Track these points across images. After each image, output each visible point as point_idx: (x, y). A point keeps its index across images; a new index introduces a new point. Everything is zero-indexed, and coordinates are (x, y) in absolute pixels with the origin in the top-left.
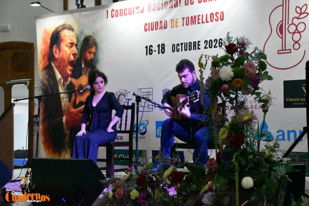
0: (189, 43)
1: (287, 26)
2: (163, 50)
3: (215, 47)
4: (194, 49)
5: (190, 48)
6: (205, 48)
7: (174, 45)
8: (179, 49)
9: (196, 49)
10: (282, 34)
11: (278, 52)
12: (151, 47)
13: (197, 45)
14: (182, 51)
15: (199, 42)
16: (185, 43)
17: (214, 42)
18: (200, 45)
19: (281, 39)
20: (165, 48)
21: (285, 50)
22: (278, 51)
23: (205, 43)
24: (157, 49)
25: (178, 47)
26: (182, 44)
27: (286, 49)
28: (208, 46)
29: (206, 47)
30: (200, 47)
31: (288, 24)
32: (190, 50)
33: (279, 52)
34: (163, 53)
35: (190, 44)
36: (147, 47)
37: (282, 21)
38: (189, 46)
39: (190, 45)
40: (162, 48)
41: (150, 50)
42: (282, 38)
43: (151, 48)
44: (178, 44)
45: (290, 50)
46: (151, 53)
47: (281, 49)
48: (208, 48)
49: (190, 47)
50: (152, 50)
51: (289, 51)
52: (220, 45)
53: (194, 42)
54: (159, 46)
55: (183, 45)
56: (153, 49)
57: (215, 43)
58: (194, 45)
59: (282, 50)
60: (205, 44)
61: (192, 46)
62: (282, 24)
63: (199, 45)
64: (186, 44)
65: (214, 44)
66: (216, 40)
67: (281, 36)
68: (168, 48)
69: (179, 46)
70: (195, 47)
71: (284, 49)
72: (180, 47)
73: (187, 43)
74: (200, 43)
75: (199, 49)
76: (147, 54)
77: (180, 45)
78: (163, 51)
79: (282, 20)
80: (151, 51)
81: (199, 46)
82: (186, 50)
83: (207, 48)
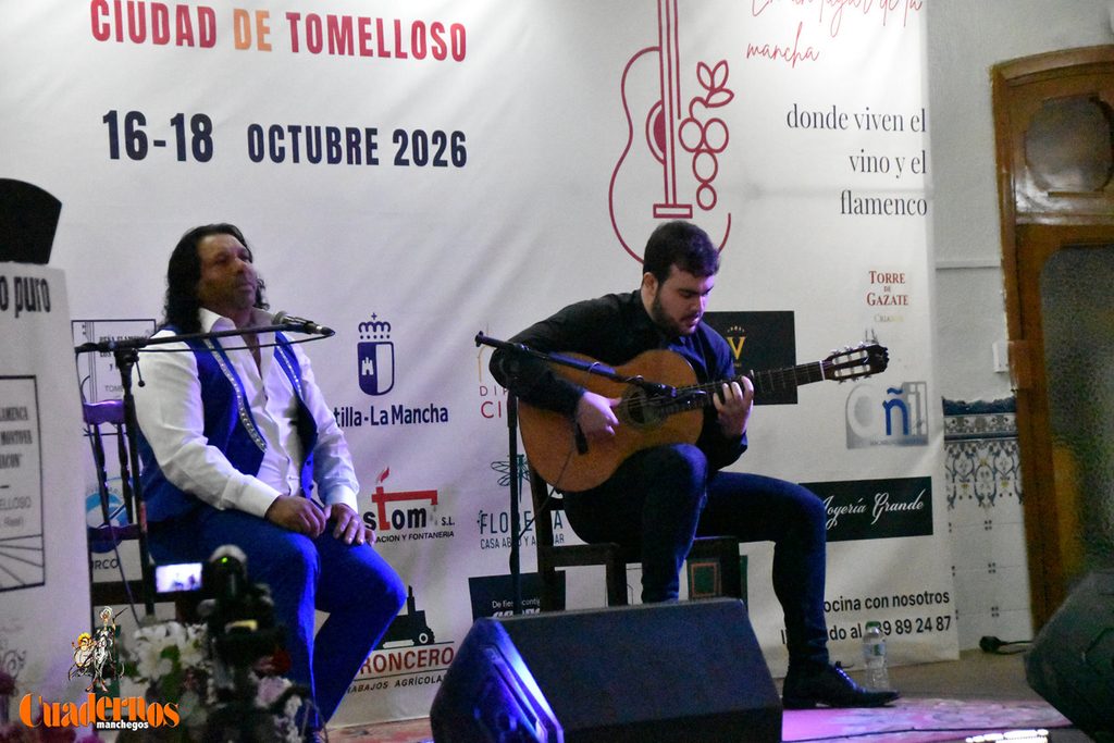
0: (330, 130)
1: (677, 123)
2: (202, 143)
3: (438, 162)
4: (350, 161)
5: (334, 156)
6: (399, 161)
7: (255, 128)
8: (282, 150)
9: (359, 162)
10: (663, 148)
11: (655, 212)
12: (135, 122)
13: (363, 146)
14: (296, 159)
15: (371, 132)
16: (308, 129)
17: (435, 142)
18: (375, 146)
19: (662, 167)
20: (212, 136)
21: (675, 206)
22: (656, 206)
23: (396, 140)
24: (170, 136)
25: (279, 143)
26: (295, 130)
27: (678, 202)
28: (408, 155)
29: (404, 157)
30: (375, 154)
31: (679, 117)
32: (332, 160)
33: (659, 211)
34: (204, 157)
35: (333, 135)
36: (111, 118)
37: (661, 102)
38: (330, 144)
39: (334, 139)
40: (197, 137)
41: (130, 135)
42: (664, 162)
43: (136, 126)
44: (276, 129)
45: (689, 207)
46: (137, 148)
47: (663, 202)
48: (412, 161)
49: (334, 149)
50: (142, 137)
51: (686, 211)
52: (459, 159)
53: (350, 131)
54: (178, 121)
55: (302, 137)
56: (151, 131)
57: (438, 147)
58: (350, 145)
59: (666, 206)
60: (398, 146)
61: (343, 143)
62: (662, 115)
63: (371, 146)
64: (313, 133)
65: (433, 150)
66: (439, 135)
67: (661, 155)
68: (229, 142)
69: (281, 137)
70: (354, 150)
71: (671, 201)
72: (287, 142)
73: (318, 129)
74: (374, 139)
75: (372, 161)
76: (115, 154)
77: (288, 136)
78: (203, 150)
79: (660, 98)
80: (136, 141)
81: (373, 151)
82: (315, 160)
83: (406, 163)
